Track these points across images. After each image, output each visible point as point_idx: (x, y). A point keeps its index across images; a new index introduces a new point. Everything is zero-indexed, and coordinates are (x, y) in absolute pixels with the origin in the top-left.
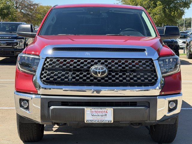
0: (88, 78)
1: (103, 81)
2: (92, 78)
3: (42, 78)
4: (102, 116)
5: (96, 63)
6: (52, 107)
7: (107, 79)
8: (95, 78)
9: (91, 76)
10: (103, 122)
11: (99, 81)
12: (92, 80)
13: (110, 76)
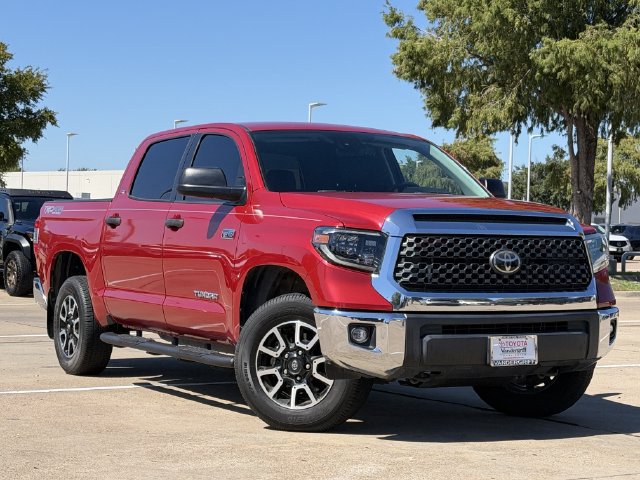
0: (487, 276)
1: (512, 281)
2: (494, 276)
3: (399, 278)
4: (519, 351)
5: (498, 246)
6: (427, 338)
7: (518, 277)
8: (500, 276)
9: (493, 272)
10: (521, 364)
11: (505, 281)
12: (493, 281)
13: (524, 272)
